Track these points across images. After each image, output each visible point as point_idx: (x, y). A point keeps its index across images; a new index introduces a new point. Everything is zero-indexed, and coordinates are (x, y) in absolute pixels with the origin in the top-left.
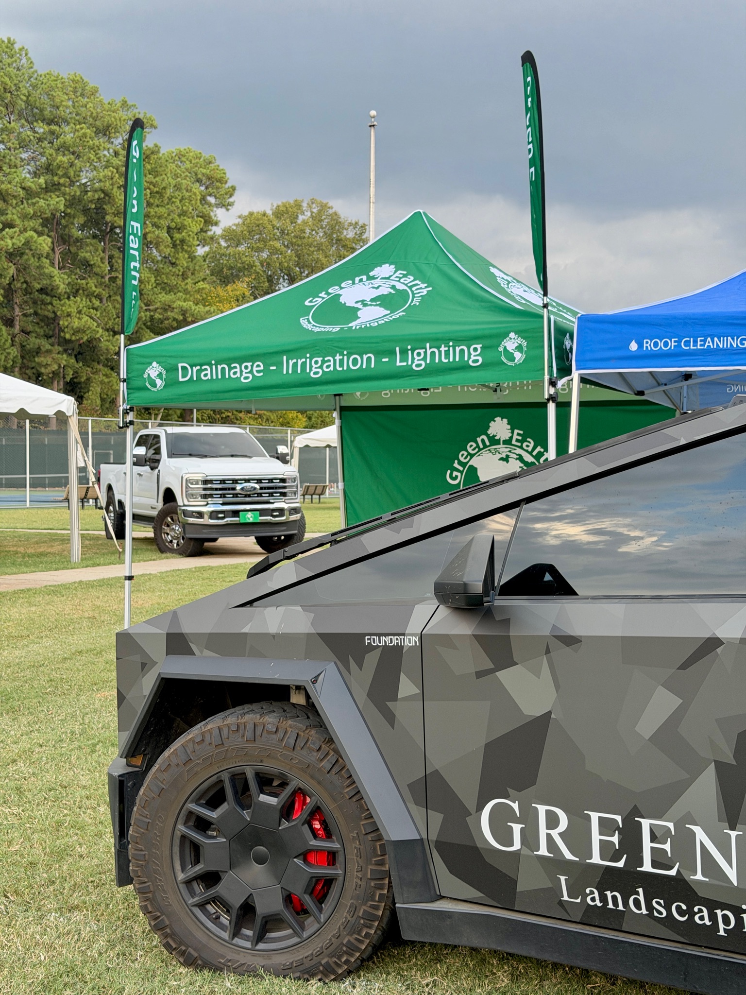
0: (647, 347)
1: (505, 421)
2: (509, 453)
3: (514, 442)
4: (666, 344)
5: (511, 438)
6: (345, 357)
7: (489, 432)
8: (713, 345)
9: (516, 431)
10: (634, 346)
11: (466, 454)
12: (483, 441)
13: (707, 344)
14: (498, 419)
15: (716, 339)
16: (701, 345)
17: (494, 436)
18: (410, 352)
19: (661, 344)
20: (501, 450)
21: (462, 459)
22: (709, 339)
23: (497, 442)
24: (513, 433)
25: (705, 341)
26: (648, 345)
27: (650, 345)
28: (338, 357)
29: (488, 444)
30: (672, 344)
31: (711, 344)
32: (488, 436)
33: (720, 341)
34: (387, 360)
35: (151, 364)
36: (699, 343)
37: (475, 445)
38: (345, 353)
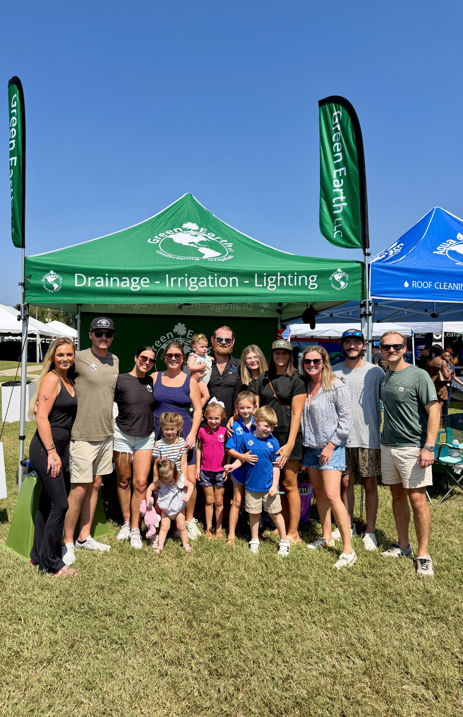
0: (414, 285)
1: (184, 325)
2: (184, 343)
3: (188, 337)
4: (425, 285)
5: (186, 334)
6: (216, 278)
7: (174, 331)
8: (453, 288)
9: (189, 331)
10: (406, 285)
11: (159, 342)
12: (170, 335)
13: (449, 287)
14: (179, 324)
15: (454, 284)
16: (446, 287)
17: (177, 333)
18: (265, 278)
19: (423, 285)
20: (180, 341)
21: (157, 345)
22: (450, 284)
23: (179, 336)
24: (187, 332)
25: (448, 285)
26: (415, 284)
27: (416, 285)
28: (210, 278)
29: (172, 337)
30: (429, 285)
31: (451, 287)
32: (173, 333)
33: (456, 286)
34: (248, 282)
35: (48, 271)
36: (444, 286)
37: (165, 337)
38: (216, 275)
